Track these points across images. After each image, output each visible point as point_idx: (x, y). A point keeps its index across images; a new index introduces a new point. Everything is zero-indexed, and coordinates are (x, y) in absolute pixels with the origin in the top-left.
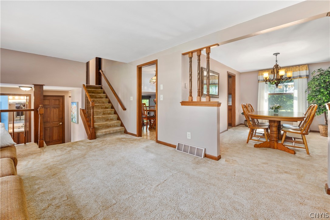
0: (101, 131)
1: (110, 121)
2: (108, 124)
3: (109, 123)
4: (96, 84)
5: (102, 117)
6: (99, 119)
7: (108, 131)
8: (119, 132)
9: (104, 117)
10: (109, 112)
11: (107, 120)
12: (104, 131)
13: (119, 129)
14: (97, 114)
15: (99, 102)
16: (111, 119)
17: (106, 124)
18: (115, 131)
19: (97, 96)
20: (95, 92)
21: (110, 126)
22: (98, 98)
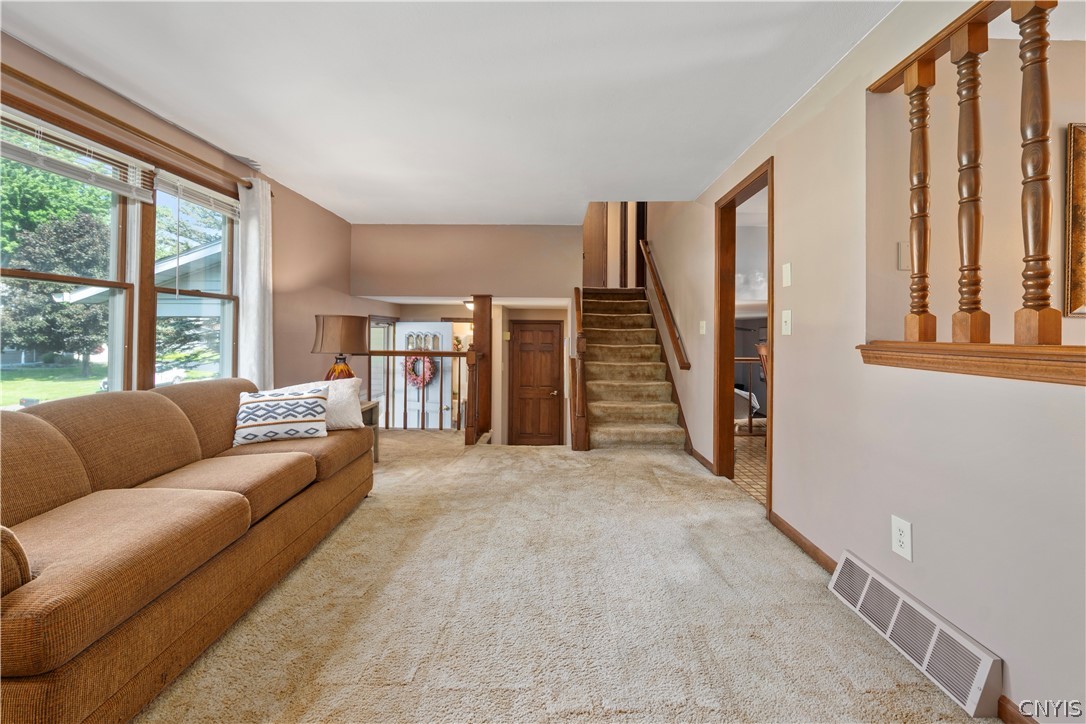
0: (607, 429)
1: (644, 402)
2: (633, 411)
3: (637, 407)
4: (637, 286)
5: (621, 385)
6: (612, 391)
7: (626, 434)
8: (665, 443)
9: (628, 387)
10: (648, 371)
11: (638, 397)
12: (613, 429)
13: (664, 433)
14: (613, 375)
15: (627, 340)
16: (649, 396)
17: (627, 408)
18: (649, 439)
19: (626, 322)
20: (621, 308)
21: (642, 418)
22: (629, 326)
